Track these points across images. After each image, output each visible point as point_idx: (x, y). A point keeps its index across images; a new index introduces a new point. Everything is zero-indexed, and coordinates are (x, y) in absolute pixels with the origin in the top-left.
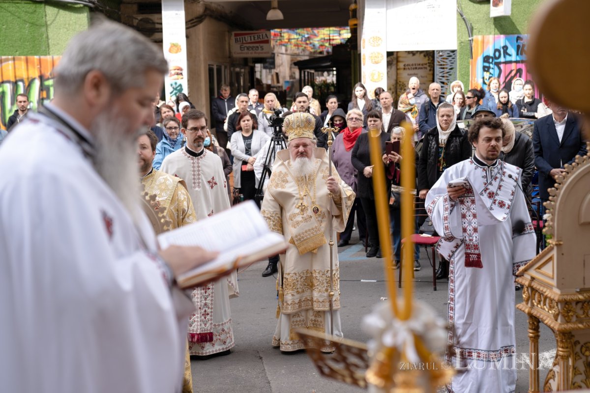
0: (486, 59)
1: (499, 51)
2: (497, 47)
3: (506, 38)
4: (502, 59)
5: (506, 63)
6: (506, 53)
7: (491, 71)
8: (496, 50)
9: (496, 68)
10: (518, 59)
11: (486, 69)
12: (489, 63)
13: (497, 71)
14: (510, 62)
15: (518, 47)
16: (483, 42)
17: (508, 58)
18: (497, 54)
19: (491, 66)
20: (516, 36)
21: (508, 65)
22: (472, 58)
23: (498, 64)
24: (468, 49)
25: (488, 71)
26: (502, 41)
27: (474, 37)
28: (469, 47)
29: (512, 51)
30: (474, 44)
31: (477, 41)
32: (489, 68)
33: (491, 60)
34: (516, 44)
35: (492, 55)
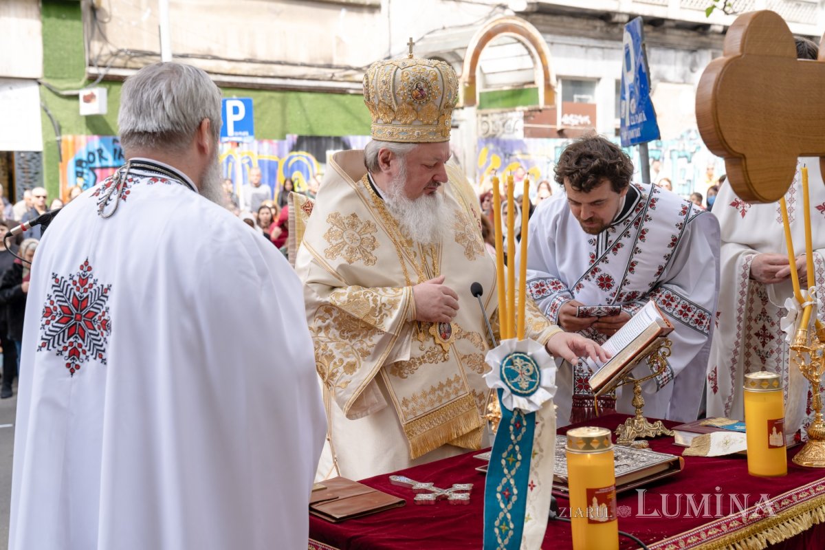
0: (79, 163)
1: (93, 154)
2: (91, 150)
3: (101, 141)
4: (97, 164)
5: (102, 168)
6: (101, 157)
7: (85, 177)
8: (90, 153)
9: (91, 174)
10: (116, 164)
11: (79, 174)
12: (82, 167)
13: (92, 178)
14: (107, 167)
15: (115, 150)
16: (74, 143)
17: (104, 163)
18: (91, 158)
19: (85, 171)
20: (111, 138)
21: (105, 171)
22: (61, 160)
23: (92, 169)
24: (57, 151)
25: (81, 177)
26: (96, 143)
27: (63, 137)
28: (57, 149)
29: (108, 155)
30: (63, 145)
31: (67, 142)
32: (82, 173)
33: (84, 165)
34: (112, 148)
35: (84, 157)
